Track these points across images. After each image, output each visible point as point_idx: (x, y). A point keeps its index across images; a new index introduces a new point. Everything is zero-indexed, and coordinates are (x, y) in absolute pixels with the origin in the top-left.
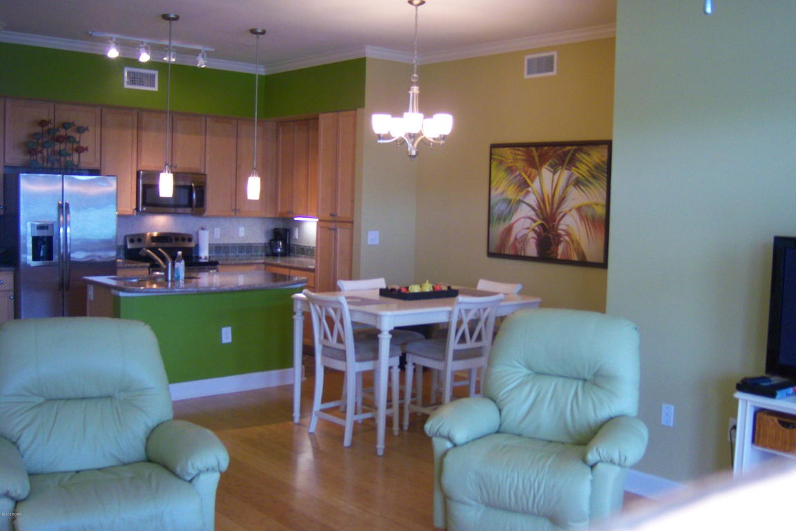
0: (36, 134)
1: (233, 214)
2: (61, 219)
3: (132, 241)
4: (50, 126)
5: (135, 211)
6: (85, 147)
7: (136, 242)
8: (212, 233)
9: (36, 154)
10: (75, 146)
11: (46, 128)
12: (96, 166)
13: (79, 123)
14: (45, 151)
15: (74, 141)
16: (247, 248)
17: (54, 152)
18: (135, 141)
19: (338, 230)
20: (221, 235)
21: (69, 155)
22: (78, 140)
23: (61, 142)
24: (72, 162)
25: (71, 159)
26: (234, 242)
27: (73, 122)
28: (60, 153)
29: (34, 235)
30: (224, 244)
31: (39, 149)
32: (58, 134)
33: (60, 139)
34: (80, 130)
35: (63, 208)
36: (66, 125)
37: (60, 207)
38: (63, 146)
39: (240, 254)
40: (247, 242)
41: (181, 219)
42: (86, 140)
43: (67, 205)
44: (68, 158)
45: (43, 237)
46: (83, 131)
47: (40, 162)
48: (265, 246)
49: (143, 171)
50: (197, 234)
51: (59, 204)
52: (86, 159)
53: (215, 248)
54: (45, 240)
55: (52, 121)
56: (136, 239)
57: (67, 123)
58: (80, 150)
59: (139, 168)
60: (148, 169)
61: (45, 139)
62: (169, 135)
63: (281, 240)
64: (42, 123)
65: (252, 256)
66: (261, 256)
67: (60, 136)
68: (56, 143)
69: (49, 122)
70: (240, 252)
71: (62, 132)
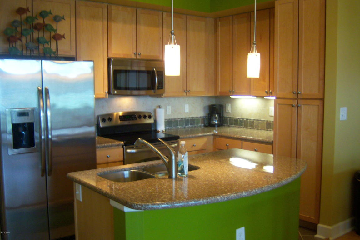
0: (15, 21)
1: (185, 94)
2: (41, 104)
3: (104, 120)
4: (29, 14)
5: (107, 94)
6: (62, 34)
7: (107, 121)
8: (166, 111)
9: (15, 42)
10: (53, 34)
11: (24, 16)
12: (73, 54)
13: (55, 12)
14: (24, 40)
15: (52, 29)
16: (190, 121)
17: (33, 40)
18: (106, 31)
19: (302, 106)
20: (172, 112)
21: (47, 42)
22: (55, 28)
23: (39, 30)
24: (50, 49)
25: (49, 46)
26: (182, 117)
27: (50, 11)
28: (38, 41)
29: (14, 122)
30: (174, 119)
31: (18, 36)
32: (36, 22)
33: (37, 27)
34: (57, 19)
35: (43, 94)
36: (43, 14)
37: (40, 92)
38: (41, 34)
39: (186, 126)
40: (191, 116)
41: (142, 100)
42: (63, 28)
43: (47, 91)
44: (46, 46)
45: (24, 124)
46: (59, 21)
47: (20, 50)
48: (204, 119)
49: (113, 58)
50: (155, 111)
51: (38, 89)
52: (63, 47)
53: (169, 123)
54: (26, 126)
55: (30, 9)
56: (107, 118)
57: (45, 12)
58: (58, 37)
59: (110, 56)
60: (118, 56)
61: (24, 27)
62: (134, 26)
63: (217, 114)
64: (21, 11)
65: (195, 127)
66: (200, 126)
67: (38, 24)
68: (34, 30)
69: (28, 10)
70: (186, 125)
71: (41, 21)
